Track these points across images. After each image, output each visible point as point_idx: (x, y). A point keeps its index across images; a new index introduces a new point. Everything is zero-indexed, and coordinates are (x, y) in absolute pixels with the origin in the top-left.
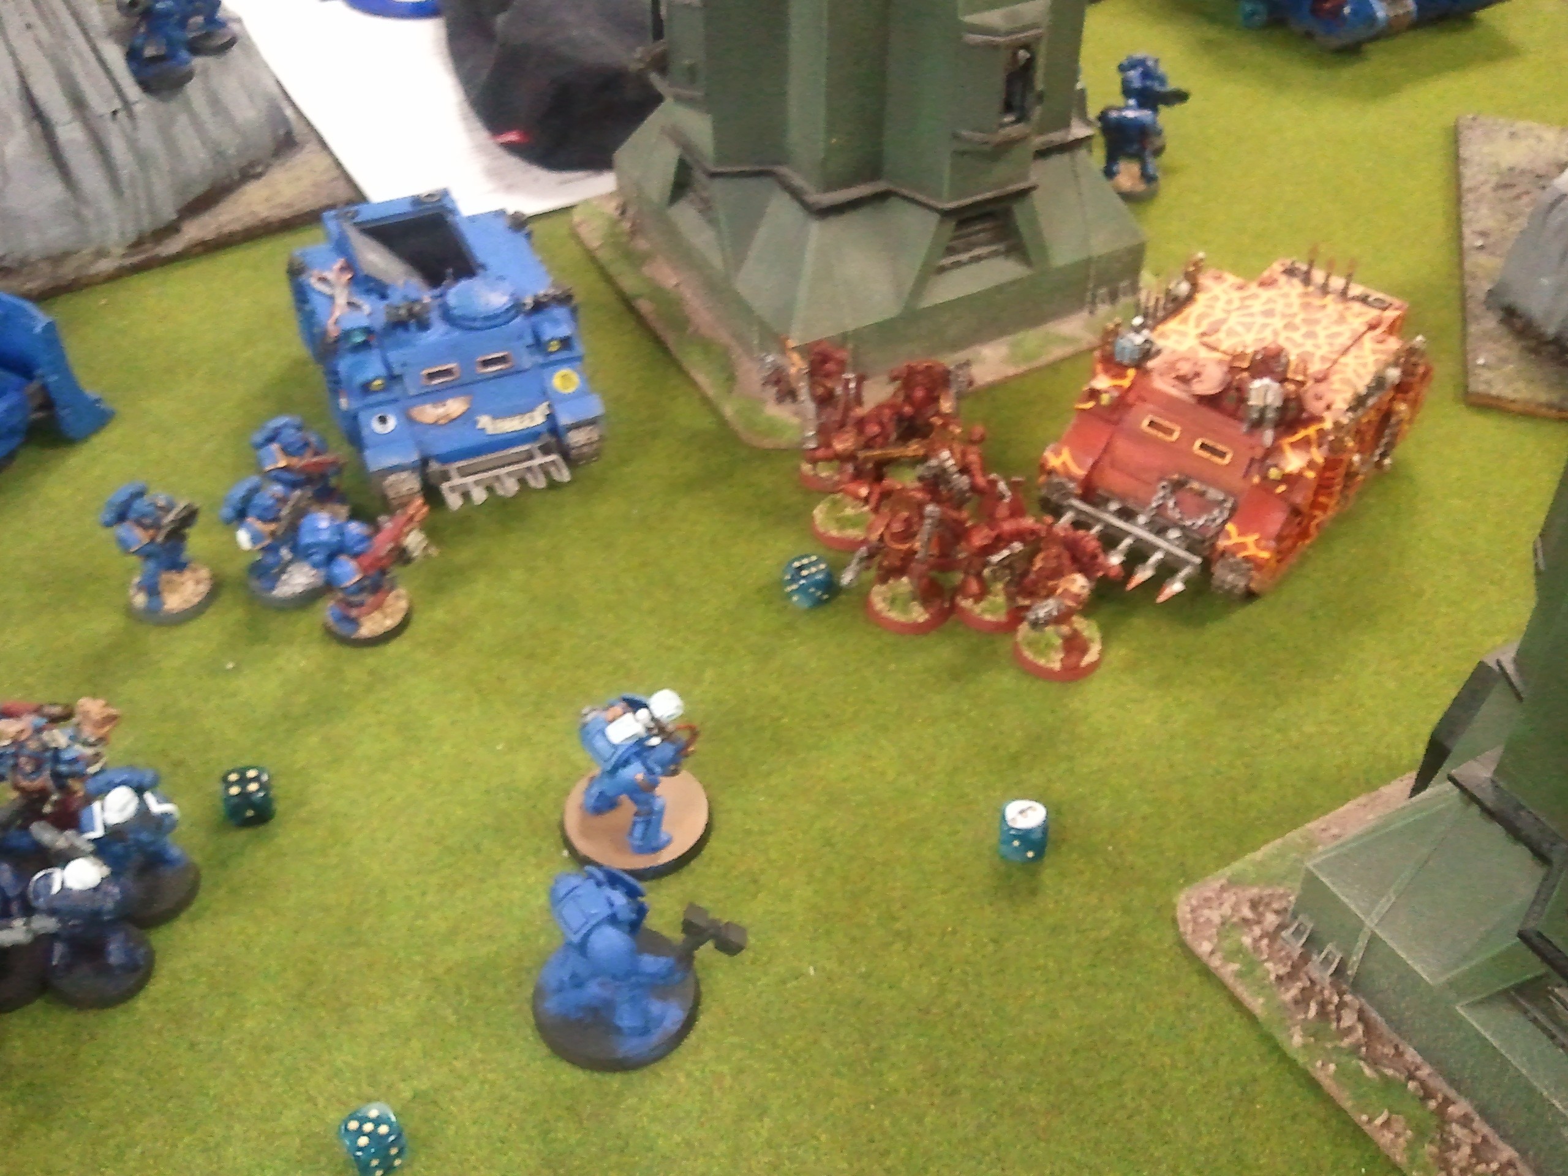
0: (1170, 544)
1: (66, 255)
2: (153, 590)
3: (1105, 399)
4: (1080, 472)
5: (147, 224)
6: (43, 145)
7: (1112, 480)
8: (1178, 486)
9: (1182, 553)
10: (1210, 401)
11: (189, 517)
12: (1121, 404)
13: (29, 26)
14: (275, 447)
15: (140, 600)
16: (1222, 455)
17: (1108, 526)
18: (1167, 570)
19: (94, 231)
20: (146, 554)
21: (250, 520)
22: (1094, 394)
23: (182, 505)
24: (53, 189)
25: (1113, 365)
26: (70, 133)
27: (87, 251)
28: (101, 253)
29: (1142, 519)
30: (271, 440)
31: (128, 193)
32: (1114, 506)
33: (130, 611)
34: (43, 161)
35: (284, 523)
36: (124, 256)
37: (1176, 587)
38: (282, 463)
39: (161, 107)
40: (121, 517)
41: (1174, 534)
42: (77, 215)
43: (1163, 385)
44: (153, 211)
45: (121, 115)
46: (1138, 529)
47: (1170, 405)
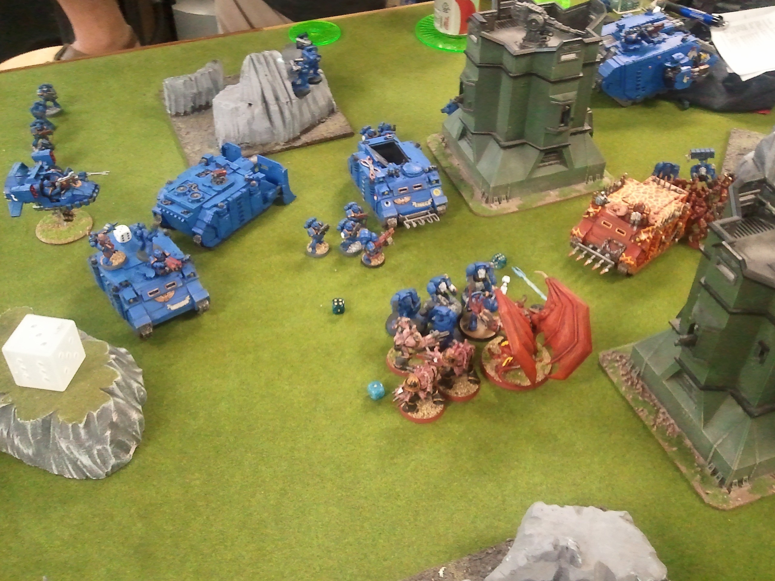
0: (606, 258)
1: (267, 144)
2: (314, 248)
3: (591, 215)
4: (582, 236)
5: (292, 136)
6: (265, 111)
7: (592, 238)
8: (609, 242)
9: (609, 261)
10: (622, 218)
11: (327, 229)
12: (596, 217)
13: (266, 75)
14: (350, 210)
15: (310, 250)
16: (623, 233)
17: (588, 251)
18: (604, 265)
19: (276, 137)
20: (314, 237)
21: (345, 230)
22: (588, 213)
23: (326, 225)
24: (267, 124)
25: (595, 205)
26: (274, 108)
27: (273, 143)
28: (277, 144)
29: (599, 250)
30: (349, 208)
31: (287, 126)
32: (591, 246)
33: (306, 253)
34: (265, 116)
35: (353, 232)
36: (284, 145)
37: (606, 270)
38: (353, 215)
39: (300, 100)
40: (309, 226)
41: (607, 255)
42: (272, 132)
43: (608, 211)
44: (294, 131)
45: (289, 103)
46: (597, 253)
47: (610, 218)
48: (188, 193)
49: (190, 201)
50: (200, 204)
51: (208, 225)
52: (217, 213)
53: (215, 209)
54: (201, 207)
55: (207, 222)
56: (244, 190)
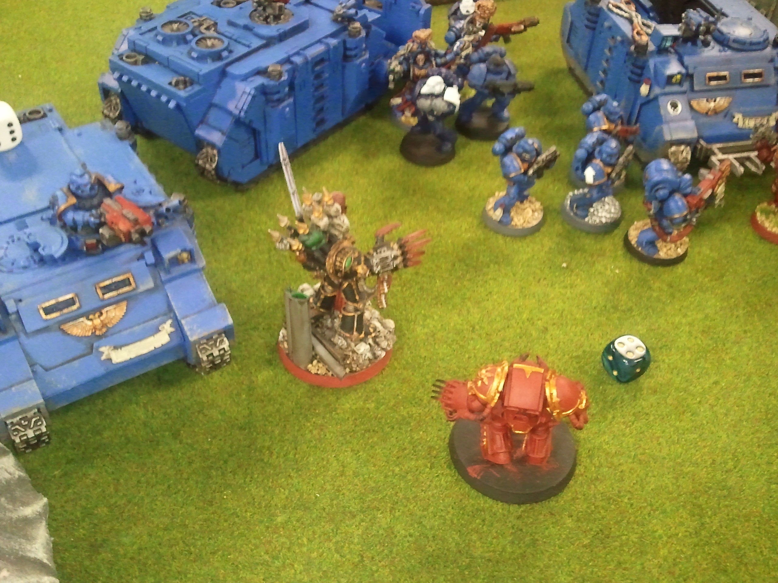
14: (600, 114)
21: (596, 162)
30: (597, 108)
35: (618, 169)
38: (605, 127)
48: (189, 37)
49: (194, 55)
50: (219, 64)
51: (238, 122)
52: (263, 91)
53: (260, 80)
54: (223, 73)
55: (236, 112)
56: (333, 42)
